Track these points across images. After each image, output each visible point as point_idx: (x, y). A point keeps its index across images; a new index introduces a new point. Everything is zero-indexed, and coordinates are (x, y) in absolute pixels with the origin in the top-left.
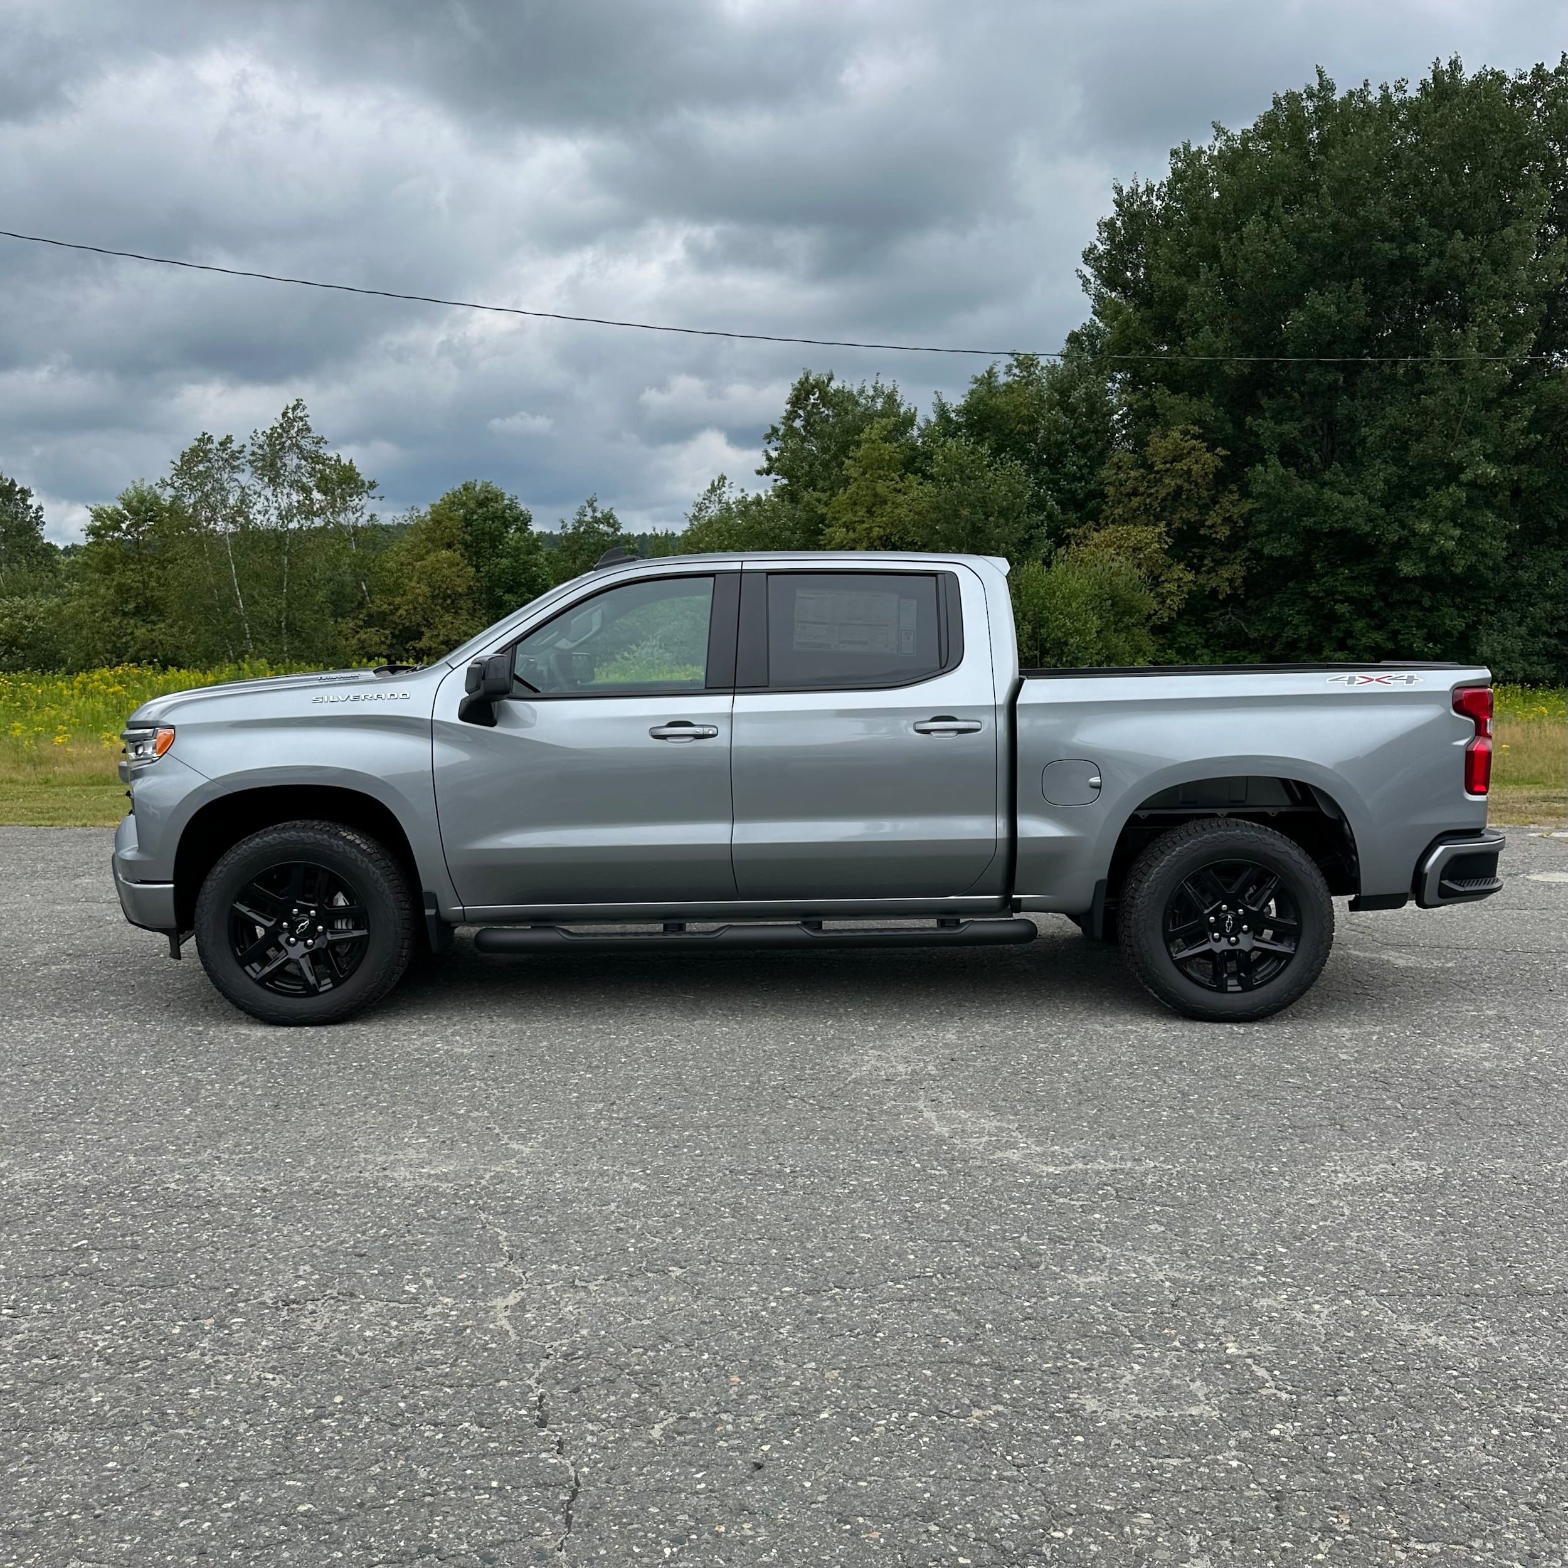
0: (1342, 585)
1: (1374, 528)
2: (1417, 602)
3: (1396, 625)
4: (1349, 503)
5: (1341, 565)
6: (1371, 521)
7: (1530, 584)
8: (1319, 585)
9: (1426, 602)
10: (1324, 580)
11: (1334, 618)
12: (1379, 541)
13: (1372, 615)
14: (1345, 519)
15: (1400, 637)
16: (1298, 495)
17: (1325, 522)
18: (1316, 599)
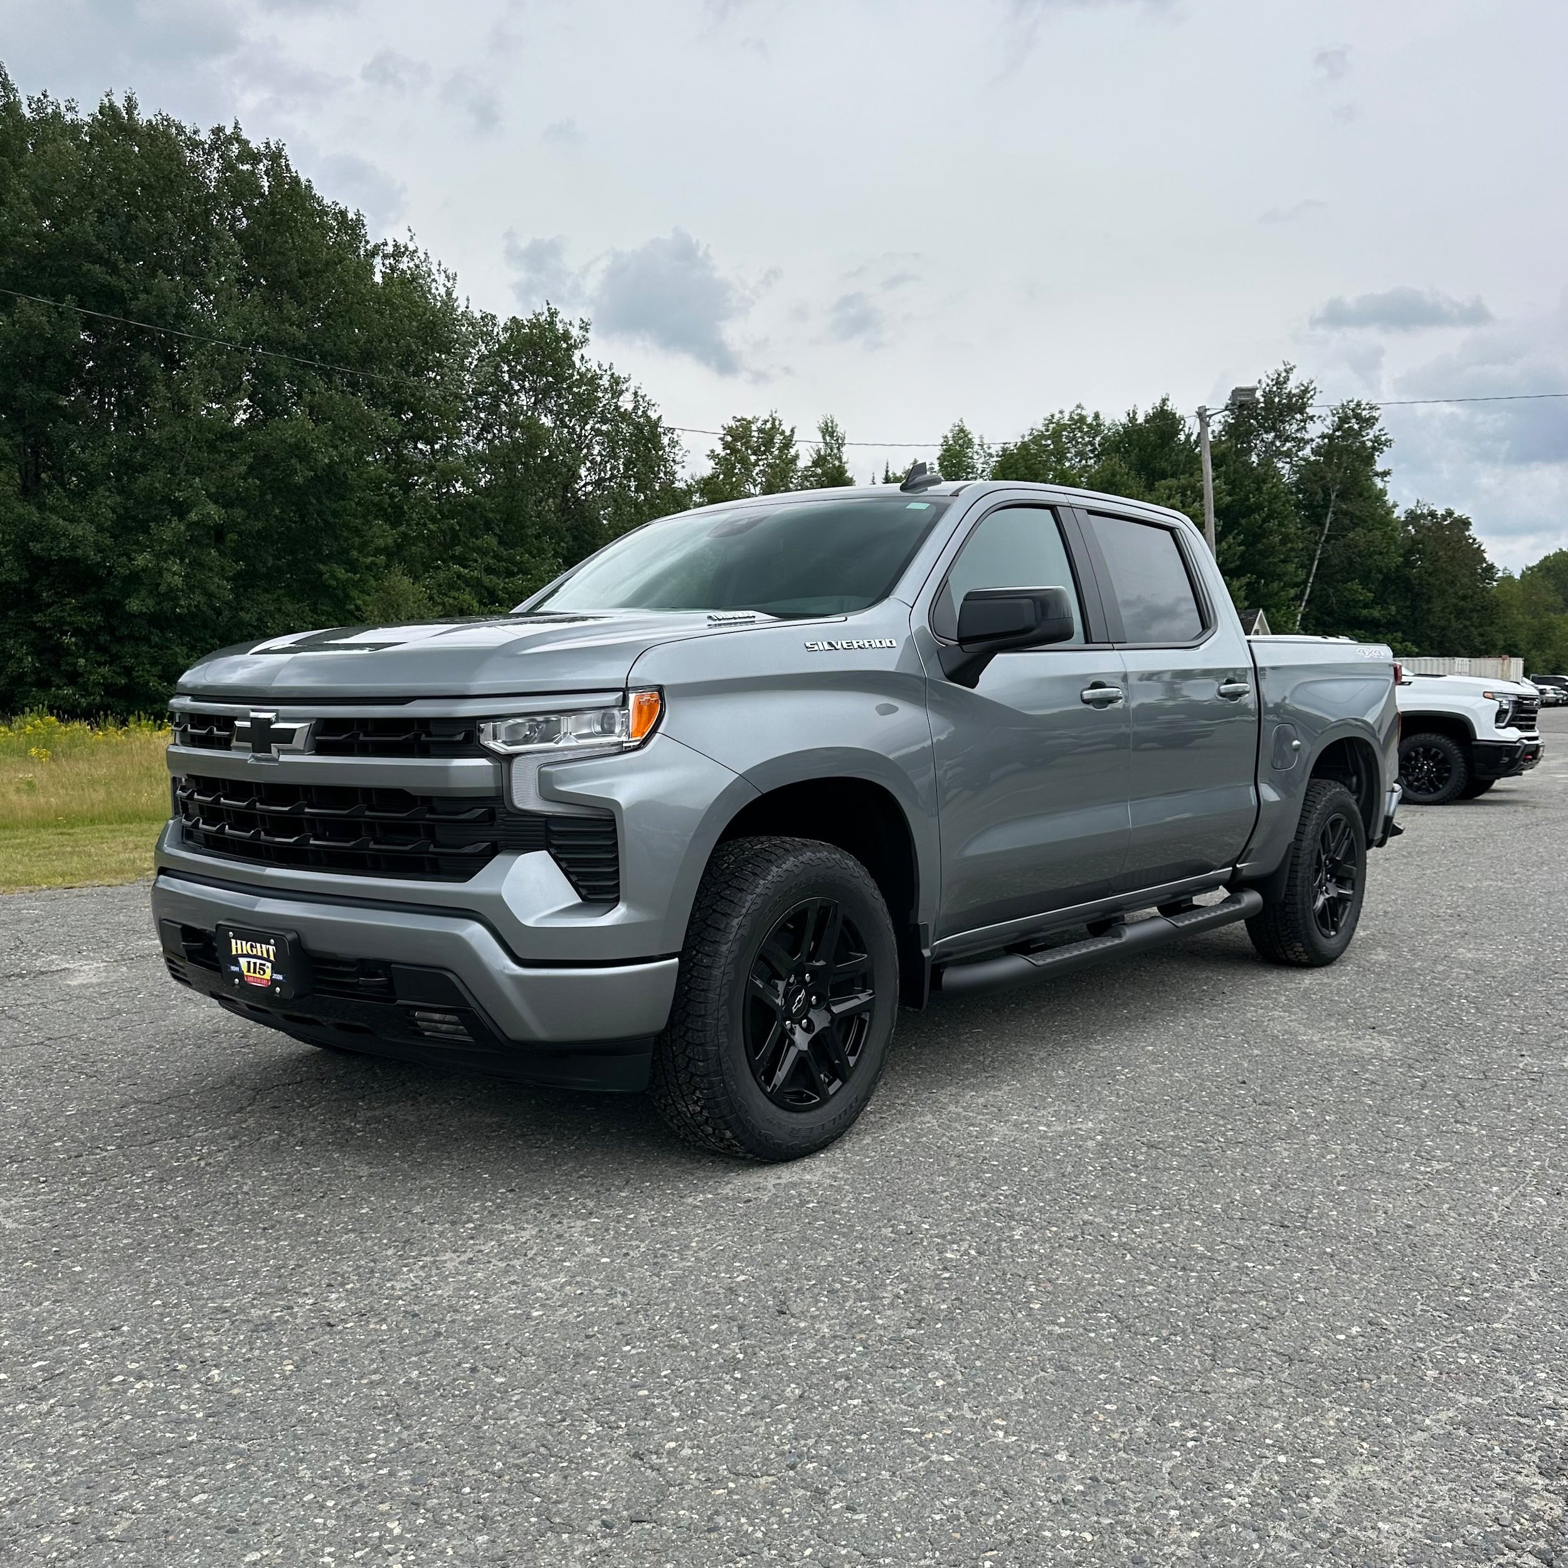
0: (70, 615)
1: (104, 559)
2: (147, 640)
3: (130, 661)
4: (76, 530)
5: (67, 596)
6: (100, 551)
7: (251, 625)
8: (45, 615)
9: (155, 639)
10: (51, 610)
11: (60, 651)
12: (110, 574)
13: (102, 649)
14: (73, 547)
15: (135, 674)
16: (20, 516)
17: (52, 549)
18: (41, 630)
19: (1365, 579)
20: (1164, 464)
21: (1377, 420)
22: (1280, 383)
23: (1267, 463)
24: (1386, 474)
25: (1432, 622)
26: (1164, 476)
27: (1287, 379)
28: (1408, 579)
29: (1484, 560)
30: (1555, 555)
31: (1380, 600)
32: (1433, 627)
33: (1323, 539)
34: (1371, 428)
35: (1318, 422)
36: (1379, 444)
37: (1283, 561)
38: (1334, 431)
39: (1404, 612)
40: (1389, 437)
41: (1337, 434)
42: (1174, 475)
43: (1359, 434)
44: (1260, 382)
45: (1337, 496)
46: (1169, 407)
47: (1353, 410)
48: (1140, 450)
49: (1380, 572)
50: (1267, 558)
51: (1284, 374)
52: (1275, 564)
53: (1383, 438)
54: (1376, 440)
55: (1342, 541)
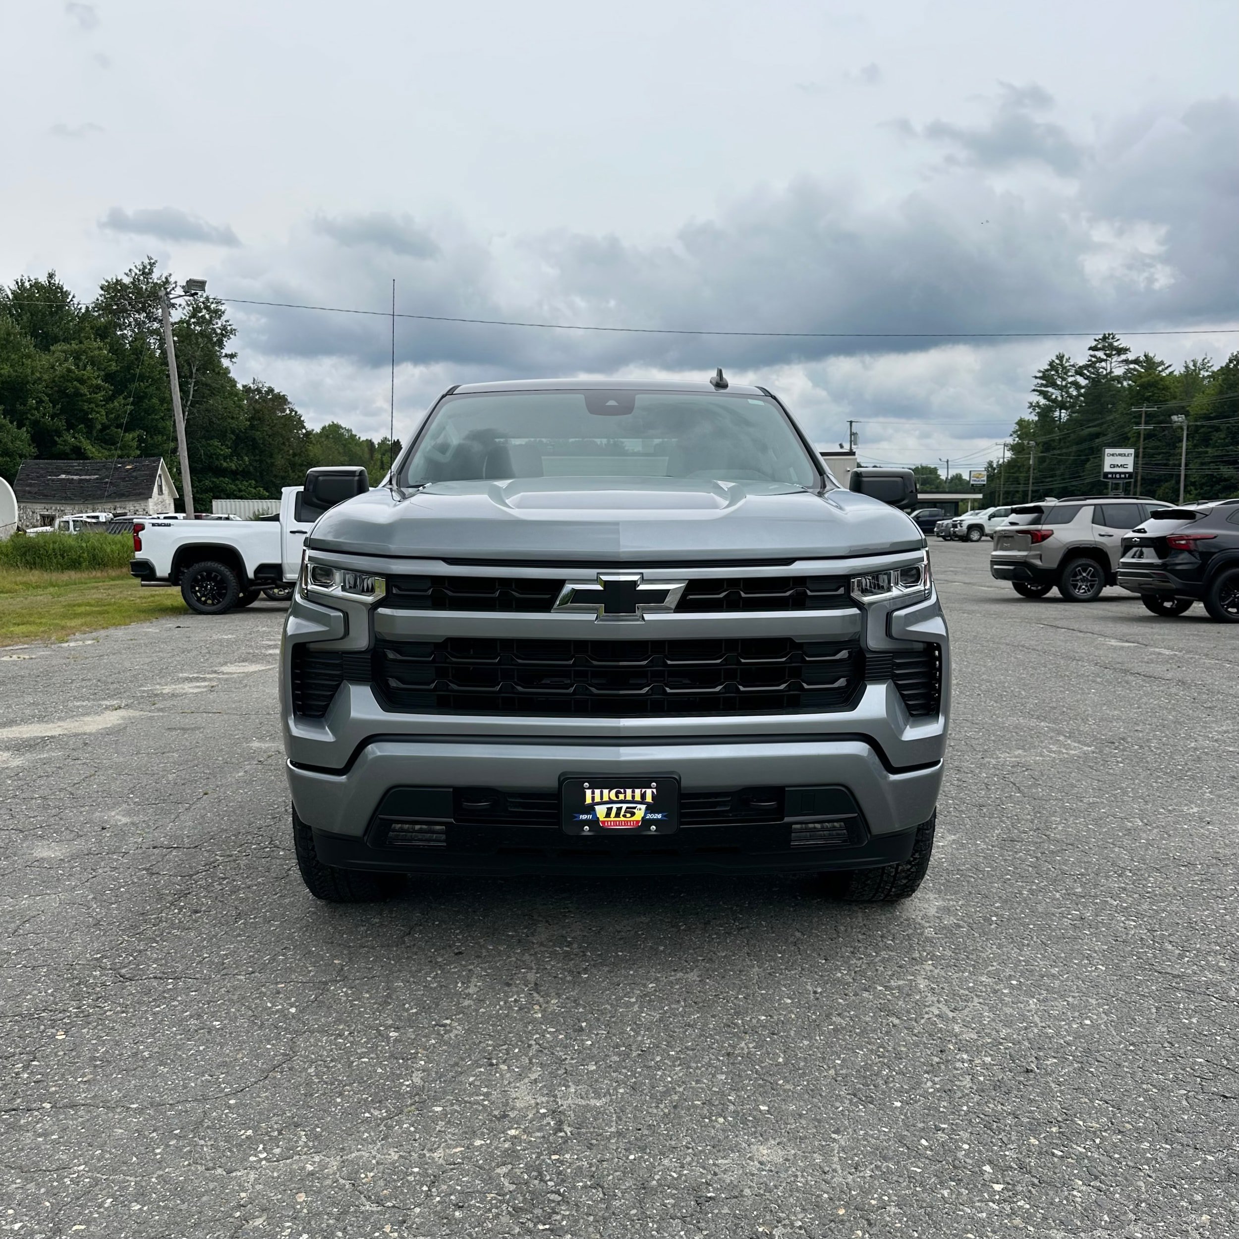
19: (222, 437)
20: (56, 330)
21: (224, 312)
22: (146, 272)
23: (140, 338)
24: (232, 356)
25: (274, 473)
26: (56, 340)
27: (151, 272)
28: (254, 439)
29: (304, 427)
30: (329, 426)
31: (236, 453)
32: (276, 476)
33: (189, 403)
34: (219, 318)
35: (180, 309)
36: (226, 332)
37: (162, 418)
38: (190, 318)
39: (255, 464)
40: (234, 327)
41: (193, 320)
42: (66, 340)
43: (210, 322)
44: (130, 270)
45: (197, 370)
46: (57, 280)
47: (203, 303)
48: (32, 315)
49: (233, 432)
50: (149, 415)
51: (149, 267)
52: (157, 420)
53: (229, 328)
54: (224, 328)
55: (203, 407)
